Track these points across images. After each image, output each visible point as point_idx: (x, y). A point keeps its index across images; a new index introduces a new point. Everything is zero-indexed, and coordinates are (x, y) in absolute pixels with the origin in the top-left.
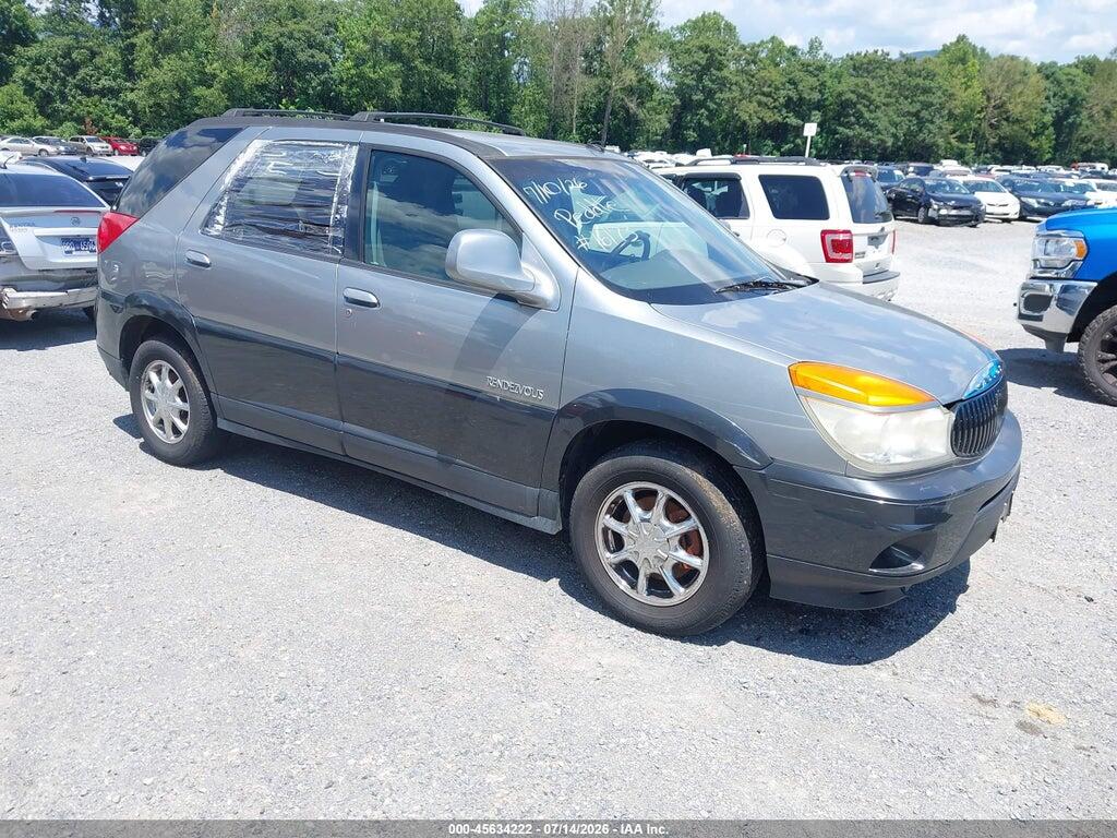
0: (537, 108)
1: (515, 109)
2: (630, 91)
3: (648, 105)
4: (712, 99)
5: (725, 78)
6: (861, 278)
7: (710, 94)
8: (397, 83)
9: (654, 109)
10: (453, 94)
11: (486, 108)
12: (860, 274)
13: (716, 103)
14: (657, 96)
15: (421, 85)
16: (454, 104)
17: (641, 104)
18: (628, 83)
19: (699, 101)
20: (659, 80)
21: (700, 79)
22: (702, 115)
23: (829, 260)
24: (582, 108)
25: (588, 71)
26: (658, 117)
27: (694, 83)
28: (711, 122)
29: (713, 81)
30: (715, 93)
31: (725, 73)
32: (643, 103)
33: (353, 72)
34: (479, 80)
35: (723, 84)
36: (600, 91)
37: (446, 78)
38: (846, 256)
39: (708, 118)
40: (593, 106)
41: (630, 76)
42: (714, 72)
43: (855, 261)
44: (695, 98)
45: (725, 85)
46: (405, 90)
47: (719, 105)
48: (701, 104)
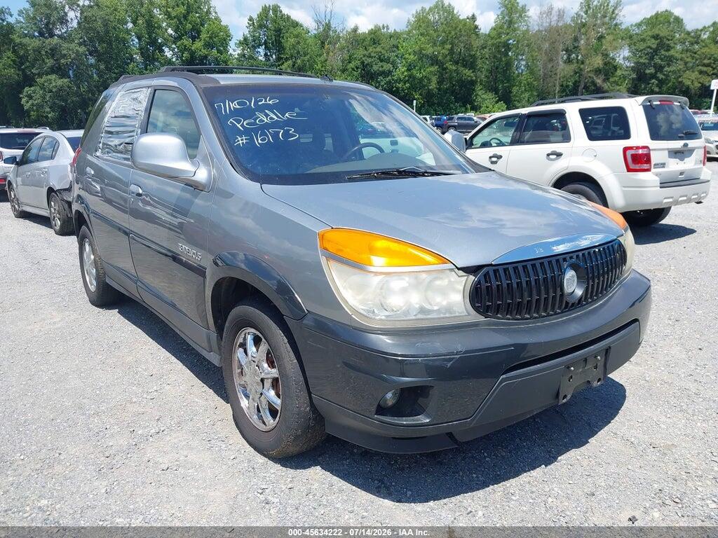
0: (530, 87)
1: (515, 90)
2: (598, 71)
3: (611, 80)
4: (661, 72)
5: (672, 56)
6: (659, 184)
7: (659, 68)
8: (434, 79)
9: (615, 82)
10: (473, 83)
11: (495, 90)
12: (657, 180)
13: (664, 75)
14: (619, 72)
15: (451, 78)
16: (474, 90)
17: (606, 80)
18: (596, 66)
19: (651, 74)
20: (621, 62)
21: (652, 58)
22: (653, 84)
23: (629, 170)
24: (562, 86)
25: (569, 61)
26: (618, 88)
27: (647, 61)
28: (660, 88)
29: (662, 59)
30: (664, 67)
31: (672, 52)
32: (608, 79)
33: (406, 73)
34: (491, 72)
35: (670, 60)
36: (576, 73)
37: (467, 73)
38: (645, 166)
39: (657, 85)
40: (570, 84)
41: (598, 61)
42: (663, 53)
43: (653, 170)
44: (648, 71)
45: (671, 61)
46: (440, 82)
47: (667, 76)
48: (653, 76)
